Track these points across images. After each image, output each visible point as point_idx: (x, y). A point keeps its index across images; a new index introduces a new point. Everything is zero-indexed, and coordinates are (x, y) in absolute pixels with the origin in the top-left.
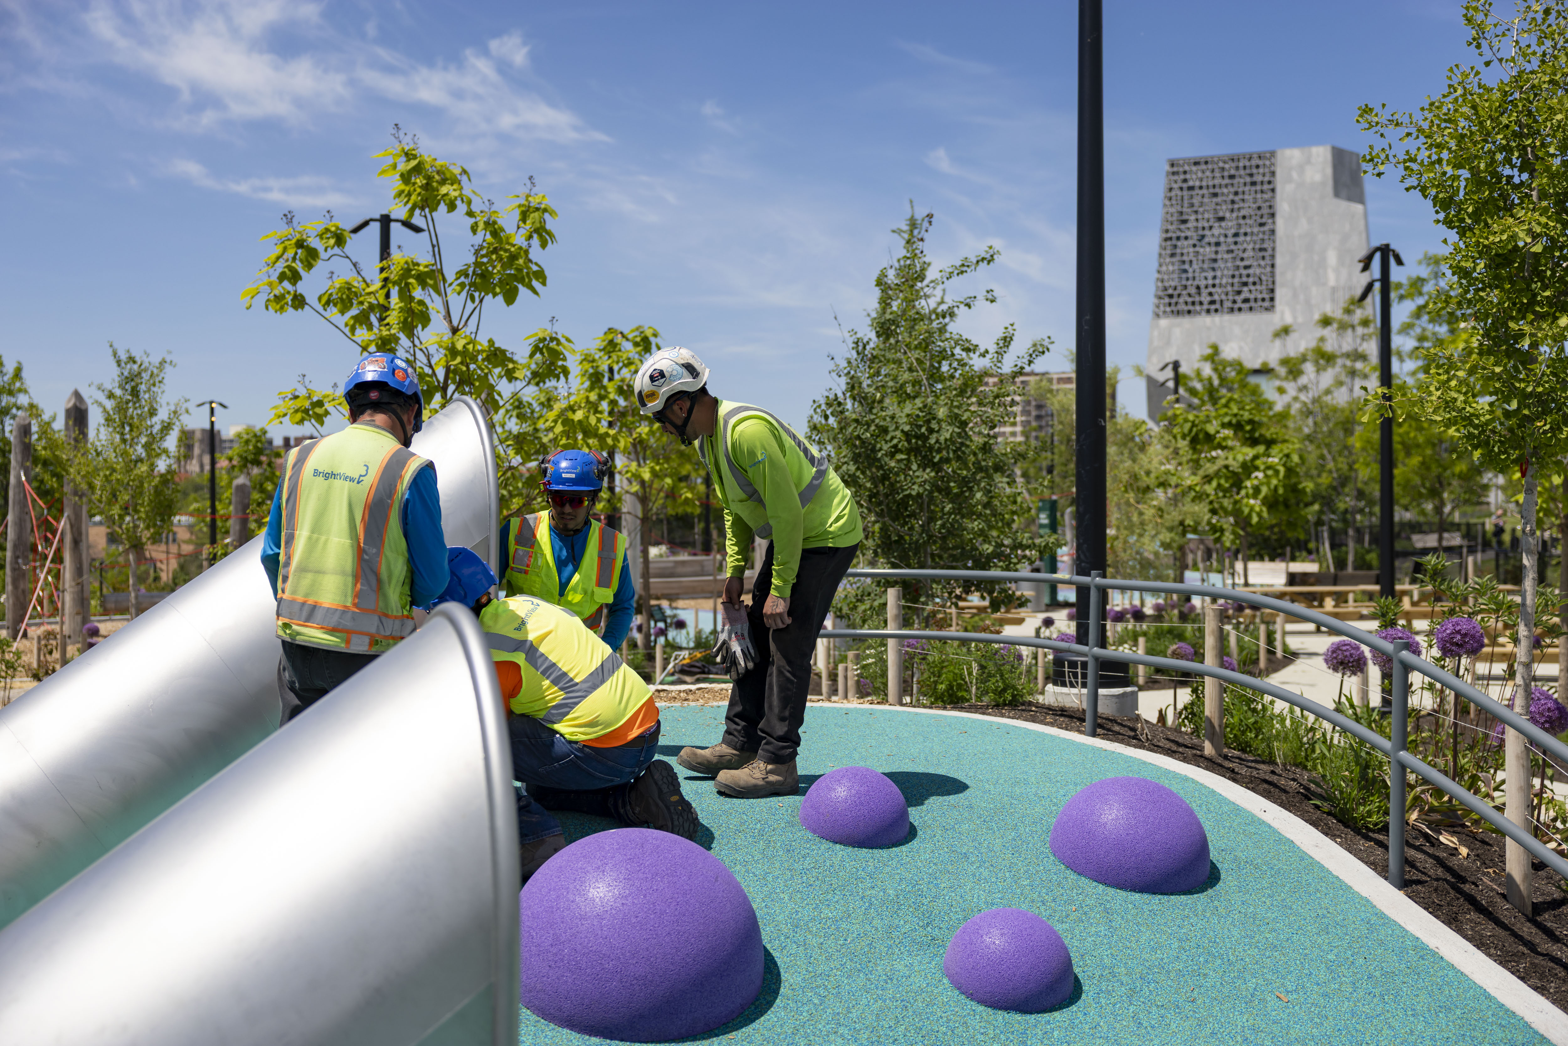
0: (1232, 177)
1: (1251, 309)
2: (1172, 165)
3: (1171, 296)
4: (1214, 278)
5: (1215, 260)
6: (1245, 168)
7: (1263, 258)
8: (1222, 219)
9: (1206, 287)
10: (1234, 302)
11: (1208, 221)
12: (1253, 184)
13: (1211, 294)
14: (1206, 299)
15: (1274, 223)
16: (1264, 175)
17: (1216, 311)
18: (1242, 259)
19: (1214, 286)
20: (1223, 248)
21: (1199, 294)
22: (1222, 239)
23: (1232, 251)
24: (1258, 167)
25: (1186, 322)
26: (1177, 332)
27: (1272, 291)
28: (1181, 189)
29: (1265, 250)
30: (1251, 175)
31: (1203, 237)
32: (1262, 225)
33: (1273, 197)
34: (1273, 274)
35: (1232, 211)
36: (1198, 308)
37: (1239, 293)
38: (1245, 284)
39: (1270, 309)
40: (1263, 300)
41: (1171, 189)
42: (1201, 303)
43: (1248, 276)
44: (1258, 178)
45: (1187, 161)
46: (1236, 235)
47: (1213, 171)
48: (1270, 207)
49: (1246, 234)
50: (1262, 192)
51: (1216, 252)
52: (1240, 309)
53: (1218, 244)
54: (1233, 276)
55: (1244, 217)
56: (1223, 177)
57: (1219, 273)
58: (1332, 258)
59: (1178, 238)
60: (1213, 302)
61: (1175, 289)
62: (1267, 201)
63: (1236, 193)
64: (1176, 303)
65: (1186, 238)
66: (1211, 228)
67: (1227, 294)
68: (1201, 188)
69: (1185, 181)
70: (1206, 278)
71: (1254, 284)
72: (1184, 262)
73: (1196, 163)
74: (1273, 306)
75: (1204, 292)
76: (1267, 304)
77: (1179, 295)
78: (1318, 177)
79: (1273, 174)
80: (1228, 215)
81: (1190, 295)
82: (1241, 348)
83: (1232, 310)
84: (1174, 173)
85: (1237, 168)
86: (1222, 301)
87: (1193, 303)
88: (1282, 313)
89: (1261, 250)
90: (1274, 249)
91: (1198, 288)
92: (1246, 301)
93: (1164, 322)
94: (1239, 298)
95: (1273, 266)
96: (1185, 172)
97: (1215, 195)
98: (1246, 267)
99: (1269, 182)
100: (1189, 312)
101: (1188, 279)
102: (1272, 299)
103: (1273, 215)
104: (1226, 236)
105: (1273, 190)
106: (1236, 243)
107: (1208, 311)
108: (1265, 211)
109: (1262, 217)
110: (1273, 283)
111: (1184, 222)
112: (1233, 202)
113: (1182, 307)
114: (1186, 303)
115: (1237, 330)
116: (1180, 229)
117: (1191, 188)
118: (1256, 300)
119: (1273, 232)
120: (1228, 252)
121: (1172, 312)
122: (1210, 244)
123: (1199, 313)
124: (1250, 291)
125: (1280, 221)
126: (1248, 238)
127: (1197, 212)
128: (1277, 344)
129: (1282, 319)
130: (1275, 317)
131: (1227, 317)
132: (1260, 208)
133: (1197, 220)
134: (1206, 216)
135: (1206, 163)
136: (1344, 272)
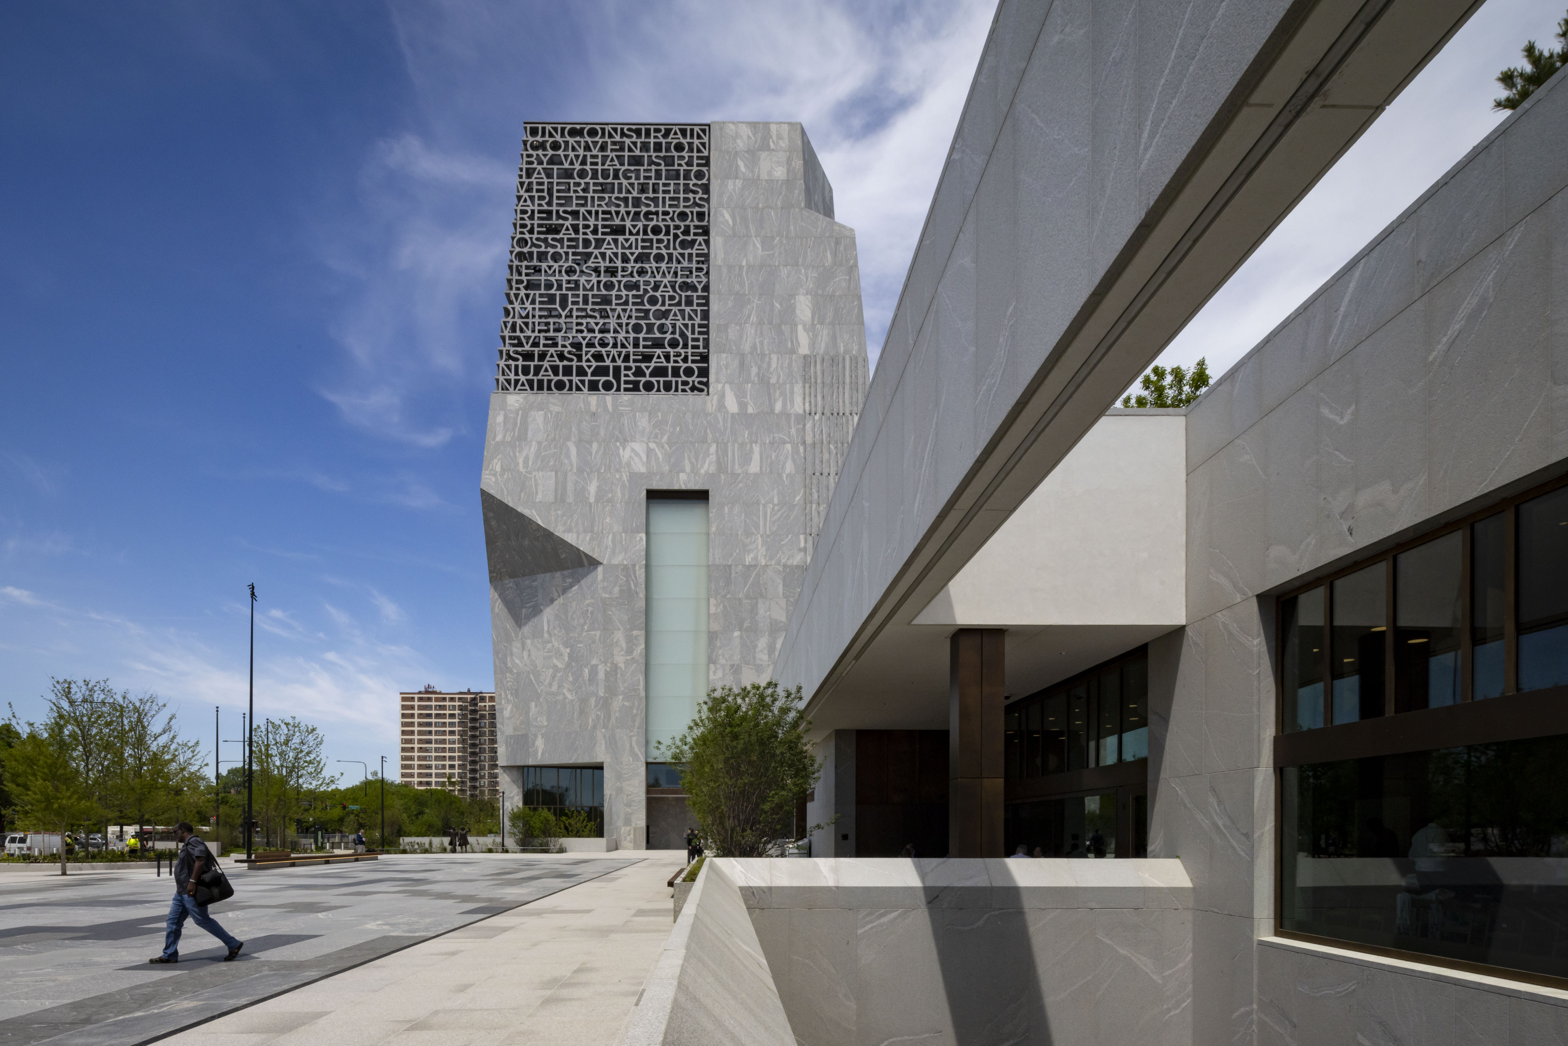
0: (636, 161)
1: (668, 387)
2: (534, 132)
3: (528, 356)
4: (605, 329)
5: (606, 300)
6: (658, 147)
7: (689, 302)
8: (620, 230)
9: (591, 344)
10: (639, 372)
11: (595, 231)
12: (673, 175)
13: (598, 357)
14: (589, 364)
15: (707, 242)
16: (690, 162)
17: (608, 386)
18: (653, 301)
19: (604, 343)
20: (620, 279)
21: (578, 355)
22: (619, 264)
23: (636, 286)
24: (679, 147)
25: (554, 401)
26: (538, 418)
27: (705, 358)
28: (548, 173)
29: (692, 287)
30: (669, 161)
31: (586, 257)
32: (687, 245)
33: (708, 200)
34: (705, 328)
35: (636, 217)
36: (575, 379)
37: (647, 358)
38: (658, 344)
39: (702, 388)
40: (689, 372)
41: (529, 173)
42: (581, 372)
43: (663, 329)
44: (680, 167)
45: (558, 127)
46: (642, 258)
47: (603, 148)
48: (701, 216)
49: (659, 258)
50: (687, 190)
51: (609, 286)
52: (649, 387)
53: (612, 272)
54: (637, 329)
55: (656, 230)
56: (621, 160)
57: (612, 323)
58: (804, 307)
59: (542, 257)
60: (601, 371)
61: (536, 344)
62: (695, 205)
63: (643, 188)
64: (538, 369)
65: (556, 257)
66: (599, 243)
67: (627, 358)
68: (582, 174)
69: (555, 160)
70: (590, 329)
71: (674, 344)
72: (552, 299)
73: (573, 132)
74: (707, 384)
75: (587, 353)
76: (694, 379)
77: (542, 356)
78: (780, 173)
79: (706, 161)
80: (628, 224)
81: (561, 357)
82: (649, 451)
83: (635, 388)
84: (535, 146)
85: (645, 147)
86: (617, 370)
87: (568, 371)
88: (722, 396)
89: (685, 286)
90: (706, 288)
91: (576, 344)
92: (659, 372)
93: (515, 400)
94: (648, 368)
95: (706, 315)
96: (555, 146)
97: (608, 188)
98: (660, 315)
99: (700, 175)
100: (560, 386)
101: (558, 328)
102: (704, 372)
103: (706, 231)
104: (625, 260)
105: (706, 189)
106: (642, 272)
107: (593, 387)
108: (693, 223)
109: (687, 231)
110: (707, 345)
111: (556, 230)
112: (637, 202)
113: (546, 375)
114: (555, 370)
115: (643, 422)
116: (545, 240)
117: (566, 174)
118: (676, 372)
119: (705, 258)
120: (629, 287)
121: (530, 383)
122: (596, 270)
123: (578, 389)
124: (667, 357)
125: (716, 240)
126: (663, 266)
127: (575, 214)
128: (713, 449)
129: (721, 406)
130: (709, 402)
131: (626, 397)
132: (683, 216)
133: (576, 229)
134: (592, 222)
135: (593, 133)
136: (824, 334)
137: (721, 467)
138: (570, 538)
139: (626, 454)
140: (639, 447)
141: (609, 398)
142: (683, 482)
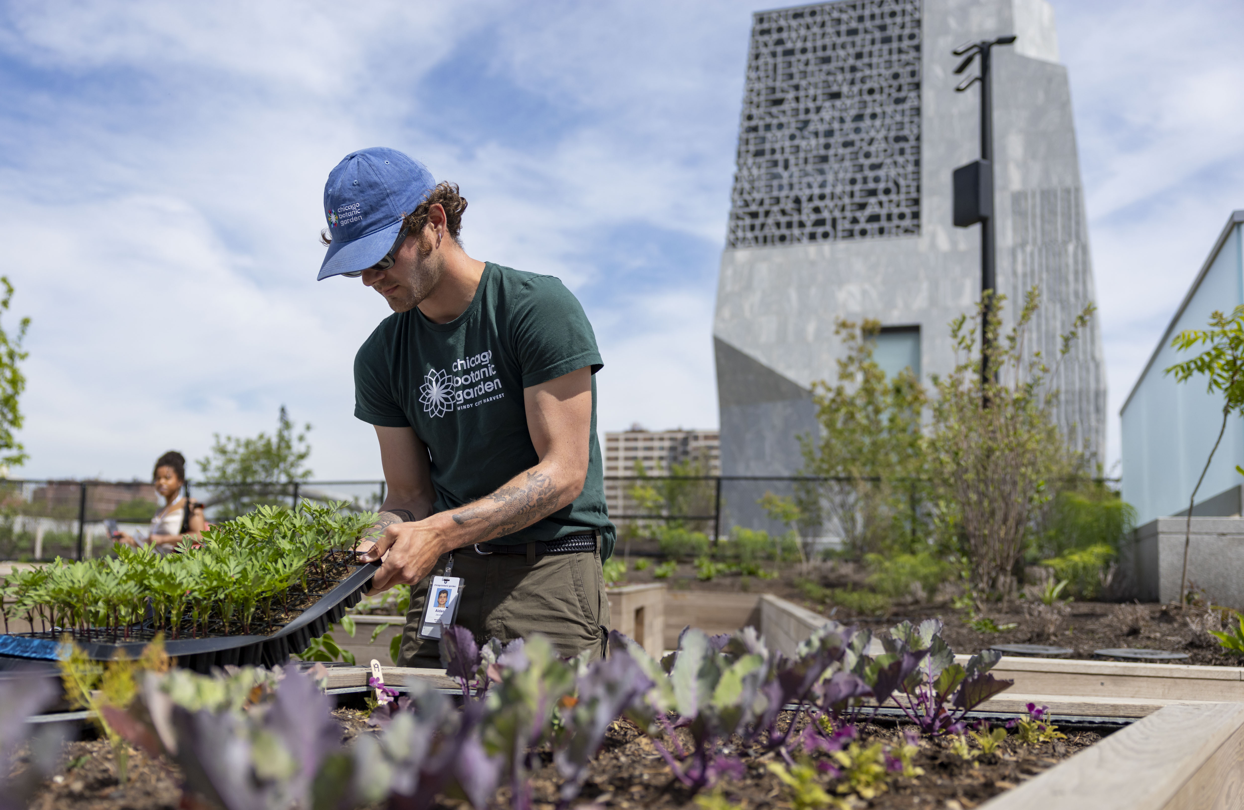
0: (852, 32)
1: (881, 231)
2: (761, 20)
3: (754, 215)
4: (823, 185)
5: (824, 159)
6: (873, 17)
7: (902, 152)
8: (836, 96)
9: (810, 199)
10: (855, 221)
11: (815, 99)
12: (887, 40)
13: (817, 210)
14: (808, 217)
15: (919, 97)
16: (903, 27)
17: (825, 235)
18: (867, 155)
19: (822, 197)
20: (837, 139)
21: (799, 211)
22: (836, 125)
23: (851, 143)
24: (893, 14)
25: (777, 254)
26: (763, 270)
27: (917, 202)
28: (774, 55)
29: (905, 139)
30: (883, 28)
31: (806, 123)
32: (898, 101)
33: (919, 59)
34: (917, 175)
35: (852, 83)
36: (796, 231)
37: (862, 206)
38: (873, 193)
39: (914, 230)
40: (902, 216)
41: (757, 57)
42: (801, 225)
43: (877, 180)
44: (893, 32)
45: (782, 14)
46: (858, 118)
47: (823, 25)
48: (913, 74)
49: (874, 116)
50: (900, 51)
51: (827, 146)
52: (863, 233)
53: (829, 133)
54: (853, 182)
55: (871, 91)
56: (838, 34)
57: (830, 178)
58: (1015, 146)
59: (768, 127)
60: (820, 223)
61: (761, 203)
62: (908, 64)
63: (859, 56)
64: (763, 226)
65: (780, 126)
66: (818, 110)
67: (843, 209)
68: (804, 51)
69: (780, 42)
70: (810, 186)
71: (887, 191)
72: (775, 164)
73: (797, 16)
74: (918, 226)
75: (807, 207)
76: (907, 223)
77: (767, 213)
78: (991, 21)
79: (918, 23)
80: (845, 89)
81: (783, 212)
82: (864, 293)
83: (851, 234)
84: (763, 32)
85: (861, 19)
86: (834, 221)
87: (789, 225)
88: (933, 236)
89: (898, 139)
90: (918, 138)
91: (797, 201)
92: (874, 218)
93: (742, 255)
94: (862, 216)
95: (917, 163)
96: (780, 30)
97: (826, 60)
98: (874, 167)
99: (912, 37)
100: (783, 238)
101: (781, 188)
102: (916, 215)
103: (917, 86)
104: (842, 120)
105: (918, 48)
106: (857, 130)
107: (812, 237)
108: (905, 80)
109: (900, 89)
110: (918, 189)
111: (778, 102)
112: (853, 69)
113: (772, 231)
114: (778, 225)
115: (859, 266)
116: (770, 114)
117: (789, 53)
118: (889, 217)
119: (918, 111)
120: (846, 145)
121: (756, 239)
122: (816, 134)
123: (799, 240)
124: (881, 204)
125: (928, 93)
126: (878, 123)
127: (797, 88)
128: (925, 286)
129: (933, 245)
130: (921, 243)
131: (842, 245)
132: (896, 76)
133: (797, 99)
134: (812, 92)
135: (813, 13)
136: (1036, 169)
137: (933, 301)
138: (791, 374)
139: (841, 295)
140: (854, 288)
141: (826, 247)
142: (895, 318)
